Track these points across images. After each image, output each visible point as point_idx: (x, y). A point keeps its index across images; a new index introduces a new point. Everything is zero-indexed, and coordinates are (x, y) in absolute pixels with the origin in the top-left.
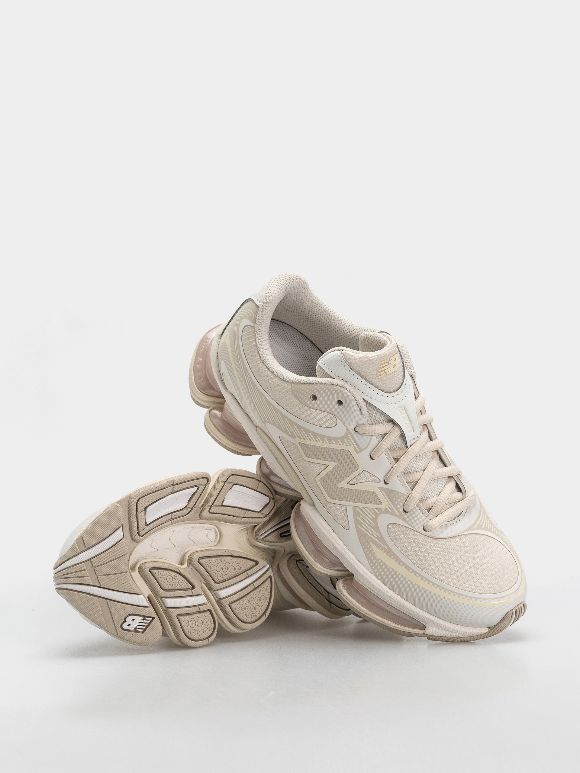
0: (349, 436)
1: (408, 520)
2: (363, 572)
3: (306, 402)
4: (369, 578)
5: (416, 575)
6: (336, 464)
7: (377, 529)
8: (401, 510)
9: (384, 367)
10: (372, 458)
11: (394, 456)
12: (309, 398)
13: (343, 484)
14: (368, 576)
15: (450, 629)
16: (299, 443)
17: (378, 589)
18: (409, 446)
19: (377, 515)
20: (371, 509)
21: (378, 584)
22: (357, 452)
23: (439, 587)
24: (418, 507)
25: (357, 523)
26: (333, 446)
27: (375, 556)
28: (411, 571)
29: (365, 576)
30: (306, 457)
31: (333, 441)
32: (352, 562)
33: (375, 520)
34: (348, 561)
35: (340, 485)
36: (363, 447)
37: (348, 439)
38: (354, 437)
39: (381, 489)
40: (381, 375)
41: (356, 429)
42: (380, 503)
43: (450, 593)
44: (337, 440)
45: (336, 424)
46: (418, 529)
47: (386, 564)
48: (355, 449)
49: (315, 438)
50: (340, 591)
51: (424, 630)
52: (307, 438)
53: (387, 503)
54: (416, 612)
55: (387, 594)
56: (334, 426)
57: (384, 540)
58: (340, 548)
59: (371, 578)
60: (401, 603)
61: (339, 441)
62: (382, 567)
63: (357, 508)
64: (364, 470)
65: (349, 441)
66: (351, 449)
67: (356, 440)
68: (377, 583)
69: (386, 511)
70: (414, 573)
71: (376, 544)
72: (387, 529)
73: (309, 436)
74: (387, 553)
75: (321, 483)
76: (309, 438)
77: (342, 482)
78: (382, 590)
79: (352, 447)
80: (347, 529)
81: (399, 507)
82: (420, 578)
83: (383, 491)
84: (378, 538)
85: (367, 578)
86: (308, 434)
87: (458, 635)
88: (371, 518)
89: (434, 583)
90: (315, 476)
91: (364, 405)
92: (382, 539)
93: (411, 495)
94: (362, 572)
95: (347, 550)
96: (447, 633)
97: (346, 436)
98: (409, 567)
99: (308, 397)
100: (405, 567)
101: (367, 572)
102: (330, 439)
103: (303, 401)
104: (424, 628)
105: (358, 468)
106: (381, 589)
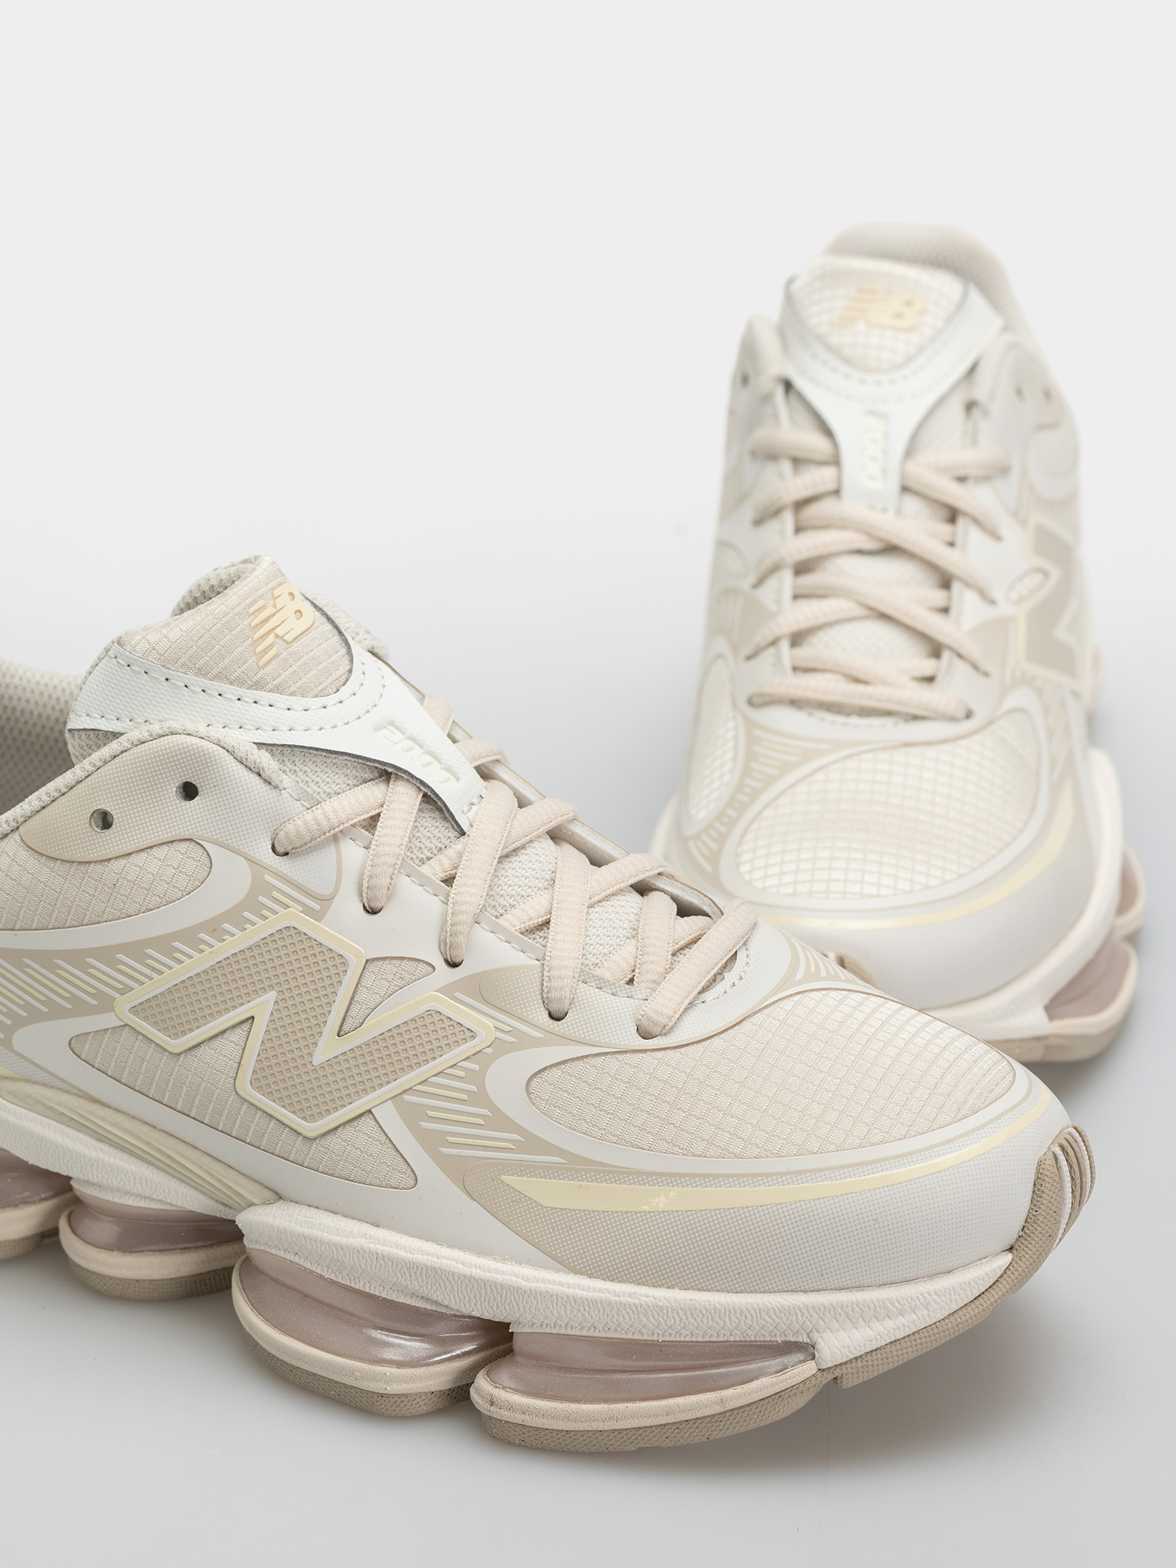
0: (268, 878)
1: (580, 1035)
2: (528, 1280)
3: (84, 851)
4: (556, 1287)
5: (691, 1183)
6: (272, 995)
7: (500, 1120)
8: (543, 1019)
9: (266, 620)
10: (372, 911)
11: (437, 874)
12: (87, 833)
13: (328, 1047)
14: (549, 1283)
15: (893, 1304)
16: (134, 1010)
17: (601, 1301)
18: (465, 828)
19: (478, 1078)
20: (450, 1071)
21: (594, 1290)
22: (319, 916)
23: (784, 1178)
24: (591, 982)
25: (431, 1142)
26: (238, 941)
27: (538, 1210)
28: (672, 1182)
29: (541, 1286)
30: (175, 1039)
31: (227, 926)
32: (478, 1271)
33: (481, 1098)
34: (465, 1276)
35: (320, 1056)
36: (325, 891)
37: (267, 890)
38: (285, 871)
39: (448, 990)
40: (270, 647)
41: (276, 846)
42: (469, 1034)
43: (828, 1176)
44: (236, 916)
45: (209, 865)
46: (623, 1043)
47: (584, 1211)
48: (307, 910)
49: (170, 951)
50: (492, 1404)
51: (813, 1358)
52: (147, 971)
53: (490, 1023)
54: (756, 1307)
55: (637, 1301)
56: (206, 874)
57: (541, 1140)
58: (420, 1258)
59: (561, 1284)
60: (698, 1305)
61: (246, 914)
62: (576, 1228)
63: (406, 1097)
64: (367, 961)
65: (275, 894)
66: (294, 917)
67: (295, 878)
68: (589, 1287)
69: (500, 1048)
70: (686, 1181)
71: (521, 1171)
72: (530, 1099)
73: (150, 962)
74: (572, 1175)
75: (259, 1089)
76: (153, 969)
77: (322, 1042)
78: (617, 1299)
79: (295, 909)
80: (413, 1182)
81: (532, 1014)
82: (711, 1185)
83: (457, 995)
84: (519, 1148)
85: (550, 1291)
86: (142, 958)
87: (926, 1312)
88: (465, 1097)
89: (760, 1175)
90: (231, 1080)
91: (264, 759)
92: (533, 1143)
93: (548, 958)
94: (524, 1283)
95: (444, 1251)
96: (889, 1324)
97: (259, 887)
98: (660, 1174)
99: (82, 829)
100: (648, 1182)
101: (542, 1274)
102: (214, 928)
103: (76, 853)
104: (808, 1350)
105: (344, 964)
106: (613, 1298)
